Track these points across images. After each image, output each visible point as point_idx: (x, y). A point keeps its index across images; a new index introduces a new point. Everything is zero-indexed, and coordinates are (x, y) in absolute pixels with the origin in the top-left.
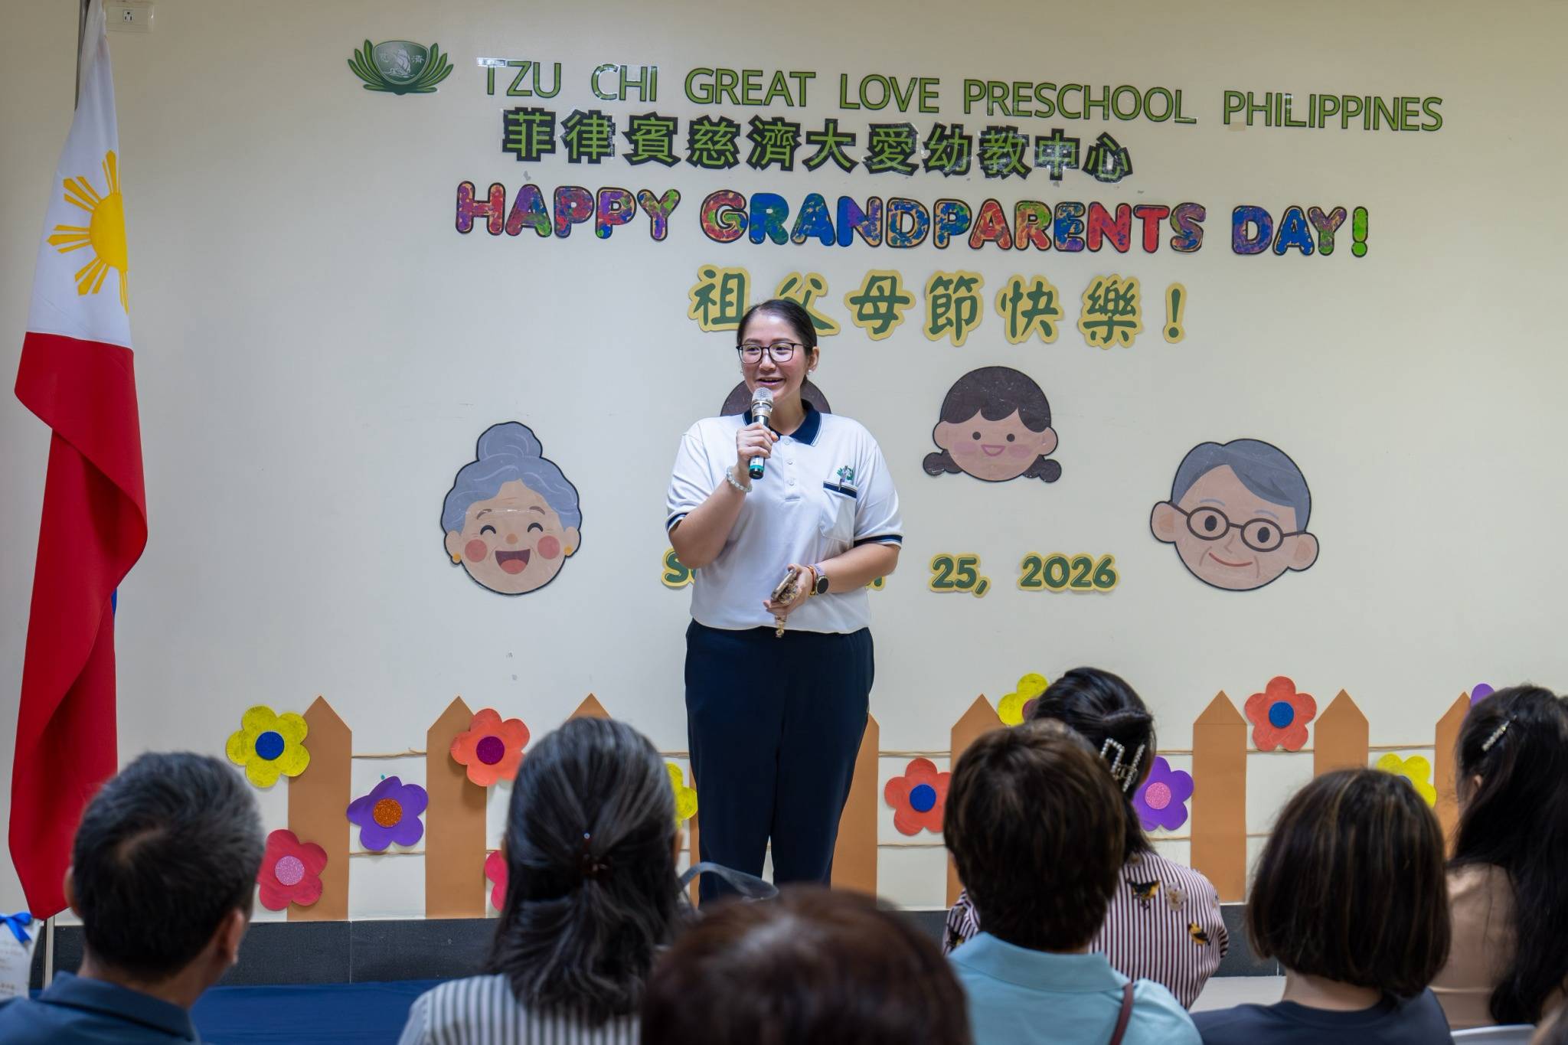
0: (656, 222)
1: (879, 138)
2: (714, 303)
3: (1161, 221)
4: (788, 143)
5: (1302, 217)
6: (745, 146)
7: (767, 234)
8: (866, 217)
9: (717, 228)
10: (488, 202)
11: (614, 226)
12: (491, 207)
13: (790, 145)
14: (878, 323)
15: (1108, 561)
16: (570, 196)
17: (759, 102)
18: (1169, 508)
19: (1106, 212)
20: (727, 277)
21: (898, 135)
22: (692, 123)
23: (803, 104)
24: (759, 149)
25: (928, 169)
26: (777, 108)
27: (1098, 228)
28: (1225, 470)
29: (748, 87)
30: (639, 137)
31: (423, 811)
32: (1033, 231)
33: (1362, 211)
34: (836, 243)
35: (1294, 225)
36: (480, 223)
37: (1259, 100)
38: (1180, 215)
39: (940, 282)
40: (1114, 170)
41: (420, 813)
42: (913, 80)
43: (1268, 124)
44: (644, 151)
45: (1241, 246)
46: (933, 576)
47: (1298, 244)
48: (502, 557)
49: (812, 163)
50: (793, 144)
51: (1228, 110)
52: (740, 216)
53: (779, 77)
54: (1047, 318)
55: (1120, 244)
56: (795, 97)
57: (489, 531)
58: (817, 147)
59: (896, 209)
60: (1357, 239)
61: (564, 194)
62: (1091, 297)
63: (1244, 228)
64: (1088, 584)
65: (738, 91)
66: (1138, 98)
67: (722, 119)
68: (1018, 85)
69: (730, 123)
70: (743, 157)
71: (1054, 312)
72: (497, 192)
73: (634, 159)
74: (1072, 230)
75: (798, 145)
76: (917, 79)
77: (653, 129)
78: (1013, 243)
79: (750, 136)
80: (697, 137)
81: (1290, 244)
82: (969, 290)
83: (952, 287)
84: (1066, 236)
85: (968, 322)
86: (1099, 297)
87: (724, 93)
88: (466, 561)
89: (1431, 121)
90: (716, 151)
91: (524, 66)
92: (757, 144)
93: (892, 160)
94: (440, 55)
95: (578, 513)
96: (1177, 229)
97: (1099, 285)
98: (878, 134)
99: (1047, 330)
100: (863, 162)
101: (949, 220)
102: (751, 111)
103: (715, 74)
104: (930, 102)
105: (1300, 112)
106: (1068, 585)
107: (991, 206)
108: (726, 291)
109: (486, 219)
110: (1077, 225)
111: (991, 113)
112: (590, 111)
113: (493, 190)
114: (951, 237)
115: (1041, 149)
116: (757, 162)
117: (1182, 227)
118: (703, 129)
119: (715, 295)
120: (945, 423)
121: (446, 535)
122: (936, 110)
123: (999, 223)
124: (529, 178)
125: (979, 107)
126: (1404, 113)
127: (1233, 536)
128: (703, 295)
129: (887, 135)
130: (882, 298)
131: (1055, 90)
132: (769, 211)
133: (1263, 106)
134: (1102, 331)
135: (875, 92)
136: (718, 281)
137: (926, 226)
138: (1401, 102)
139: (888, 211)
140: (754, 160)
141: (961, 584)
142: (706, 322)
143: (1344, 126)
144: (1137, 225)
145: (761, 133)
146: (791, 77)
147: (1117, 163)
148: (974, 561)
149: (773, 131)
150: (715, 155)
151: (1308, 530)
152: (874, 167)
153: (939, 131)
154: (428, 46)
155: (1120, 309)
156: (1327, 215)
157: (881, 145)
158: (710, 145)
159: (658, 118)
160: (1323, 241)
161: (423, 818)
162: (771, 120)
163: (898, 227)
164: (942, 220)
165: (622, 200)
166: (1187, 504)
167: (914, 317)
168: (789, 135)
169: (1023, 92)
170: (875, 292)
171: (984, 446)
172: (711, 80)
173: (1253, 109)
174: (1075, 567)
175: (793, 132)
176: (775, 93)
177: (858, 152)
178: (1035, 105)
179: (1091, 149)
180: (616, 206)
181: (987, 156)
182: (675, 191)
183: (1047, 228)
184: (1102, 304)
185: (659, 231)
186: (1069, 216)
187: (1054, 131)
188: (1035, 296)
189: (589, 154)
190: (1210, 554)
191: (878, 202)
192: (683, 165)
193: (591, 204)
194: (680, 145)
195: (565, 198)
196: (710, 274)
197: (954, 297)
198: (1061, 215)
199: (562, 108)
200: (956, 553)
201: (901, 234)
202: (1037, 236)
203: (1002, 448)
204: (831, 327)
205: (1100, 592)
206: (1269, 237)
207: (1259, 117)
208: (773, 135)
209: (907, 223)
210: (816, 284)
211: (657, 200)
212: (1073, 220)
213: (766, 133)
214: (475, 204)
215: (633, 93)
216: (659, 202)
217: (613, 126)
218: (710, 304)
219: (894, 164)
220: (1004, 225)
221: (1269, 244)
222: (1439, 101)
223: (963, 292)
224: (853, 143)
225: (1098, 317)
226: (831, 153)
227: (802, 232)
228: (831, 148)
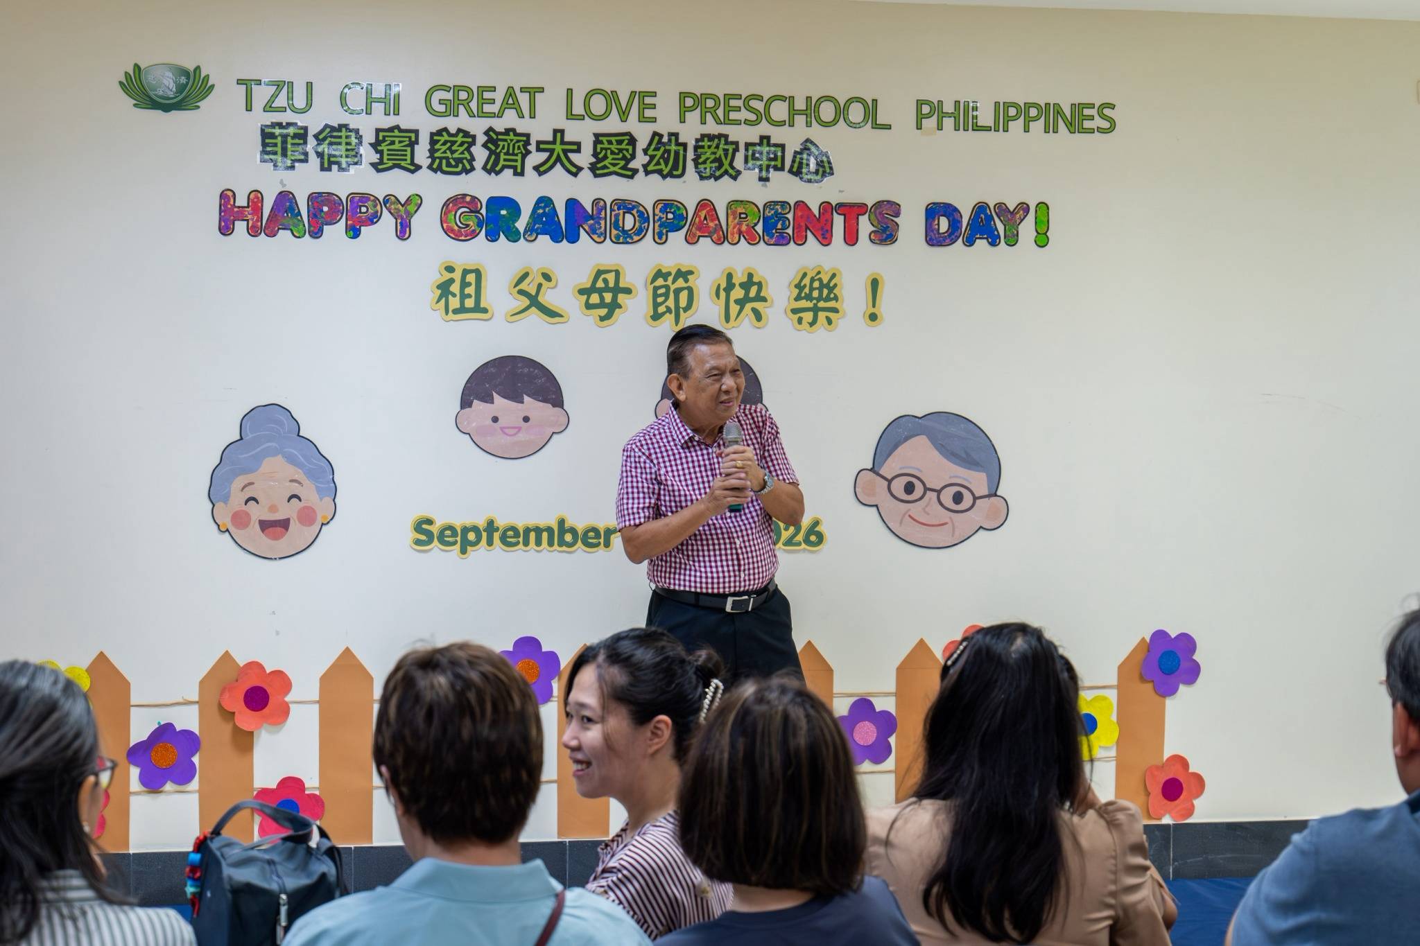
0: (401, 224)
1: (602, 146)
2: (454, 295)
3: (860, 217)
4: (520, 151)
5: (988, 212)
6: (480, 154)
7: (501, 233)
8: (592, 217)
9: (456, 228)
10: (248, 207)
11: (362, 227)
12: (251, 212)
13: (521, 153)
14: (603, 312)
15: (817, 523)
16: (322, 201)
17: (493, 115)
18: (872, 475)
19: (810, 209)
20: (466, 272)
21: (620, 142)
22: (432, 134)
23: (532, 116)
24: (493, 157)
25: (647, 173)
26: (509, 120)
27: (803, 224)
28: (921, 442)
29: (483, 102)
30: (383, 147)
31: (197, 752)
32: (744, 228)
33: (1043, 206)
34: (565, 240)
35: (982, 220)
36: (240, 226)
37: (949, 107)
38: (878, 212)
39: (659, 274)
40: (817, 172)
41: (193, 754)
42: (633, 93)
43: (957, 129)
44: (388, 160)
45: (934, 239)
47: (985, 236)
48: (265, 525)
49: (542, 169)
50: (524, 152)
51: (920, 116)
52: (477, 217)
53: (510, 93)
54: (757, 305)
55: (823, 238)
56: (526, 112)
57: (252, 502)
58: (546, 155)
59: (619, 209)
60: (1039, 231)
61: (317, 200)
62: (797, 286)
63: (936, 222)
64: (799, 544)
65: (474, 105)
66: (838, 107)
67: (459, 130)
68: (729, 97)
69: (466, 134)
70: (478, 164)
71: (764, 300)
72: (256, 199)
73: (380, 167)
74: (779, 226)
75: (529, 152)
76: (636, 92)
77: (397, 140)
78: (725, 238)
79: (485, 146)
80: (437, 147)
81: (978, 236)
82: (686, 281)
83: (670, 279)
84: (774, 231)
85: (686, 309)
86: (805, 286)
87: (461, 107)
88: (232, 529)
89: (1106, 125)
90: (454, 159)
91: (279, 85)
92: (492, 152)
93: (614, 165)
94: (202, 76)
95: (333, 485)
96: (875, 223)
97: (805, 275)
98: (601, 142)
99: (758, 316)
100: (589, 168)
101: (667, 219)
102: (485, 123)
103: (452, 90)
104: (648, 113)
105: (986, 117)
107: (705, 205)
108: (464, 284)
109: (246, 222)
110: (784, 222)
111: (703, 122)
112: (339, 125)
113: (252, 196)
114: (669, 234)
115: (750, 153)
116: (492, 169)
117: (879, 222)
118: (442, 139)
119: (455, 288)
120: (662, 401)
121: (214, 506)
122: (654, 120)
123: (712, 220)
124: (284, 185)
125: (693, 117)
126: (1081, 118)
127: (930, 499)
128: (444, 289)
129: (610, 142)
130: (607, 289)
131: (762, 101)
132: (503, 212)
133: (952, 113)
134: (808, 316)
135: (598, 105)
136: (457, 276)
137: (646, 224)
138: (1078, 108)
139: (612, 210)
140: (489, 167)
142: (447, 312)
143: (1027, 130)
144: (838, 221)
145: (495, 143)
146: (521, 92)
147: (820, 164)
149: (505, 140)
150: (453, 163)
151: (998, 493)
152: (598, 172)
153: (657, 138)
154: (191, 67)
155: (824, 296)
156: (1012, 210)
157: (604, 151)
158: (448, 154)
159: (401, 130)
160: (1008, 233)
161: (196, 759)
162: (504, 131)
163: (621, 225)
164: (660, 218)
165: (369, 204)
166: (888, 469)
168: (521, 144)
169: (733, 103)
170: (600, 284)
172: (449, 96)
173: (942, 115)
175: (524, 141)
176: (508, 106)
177: (584, 158)
178: (744, 115)
179: (796, 152)
180: (364, 209)
181: (700, 161)
182: (417, 195)
183: (756, 224)
184: (808, 292)
185: (403, 231)
186: (776, 214)
187: (762, 138)
188: (746, 286)
189: (338, 163)
190: (910, 516)
191: (602, 203)
192: (425, 173)
193: (341, 208)
194: (422, 154)
195: (317, 202)
196: (450, 269)
197: (673, 287)
198: (769, 212)
199: (314, 122)
201: (624, 231)
202: (748, 232)
204: (561, 316)
205: (809, 551)
206: (959, 230)
207: (948, 123)
208: (506, 144)
209: (629, 222)
210: (547, 277)
211: (400, 203)
212: (780, 217)
213: (499, 143)
214: (236, 210)
215: (378, 108)
216: (403, 206)
217: (360, 138)
218: (450, 296)
219: (616, 169)
220: (717, 222)
221: (960, 236)
222: (1112, 107)
223: (681, 283)
224: (578, 151)
225: (804, 304)
226: (558, 159)
227: (533, 230)
228: (558, 155)
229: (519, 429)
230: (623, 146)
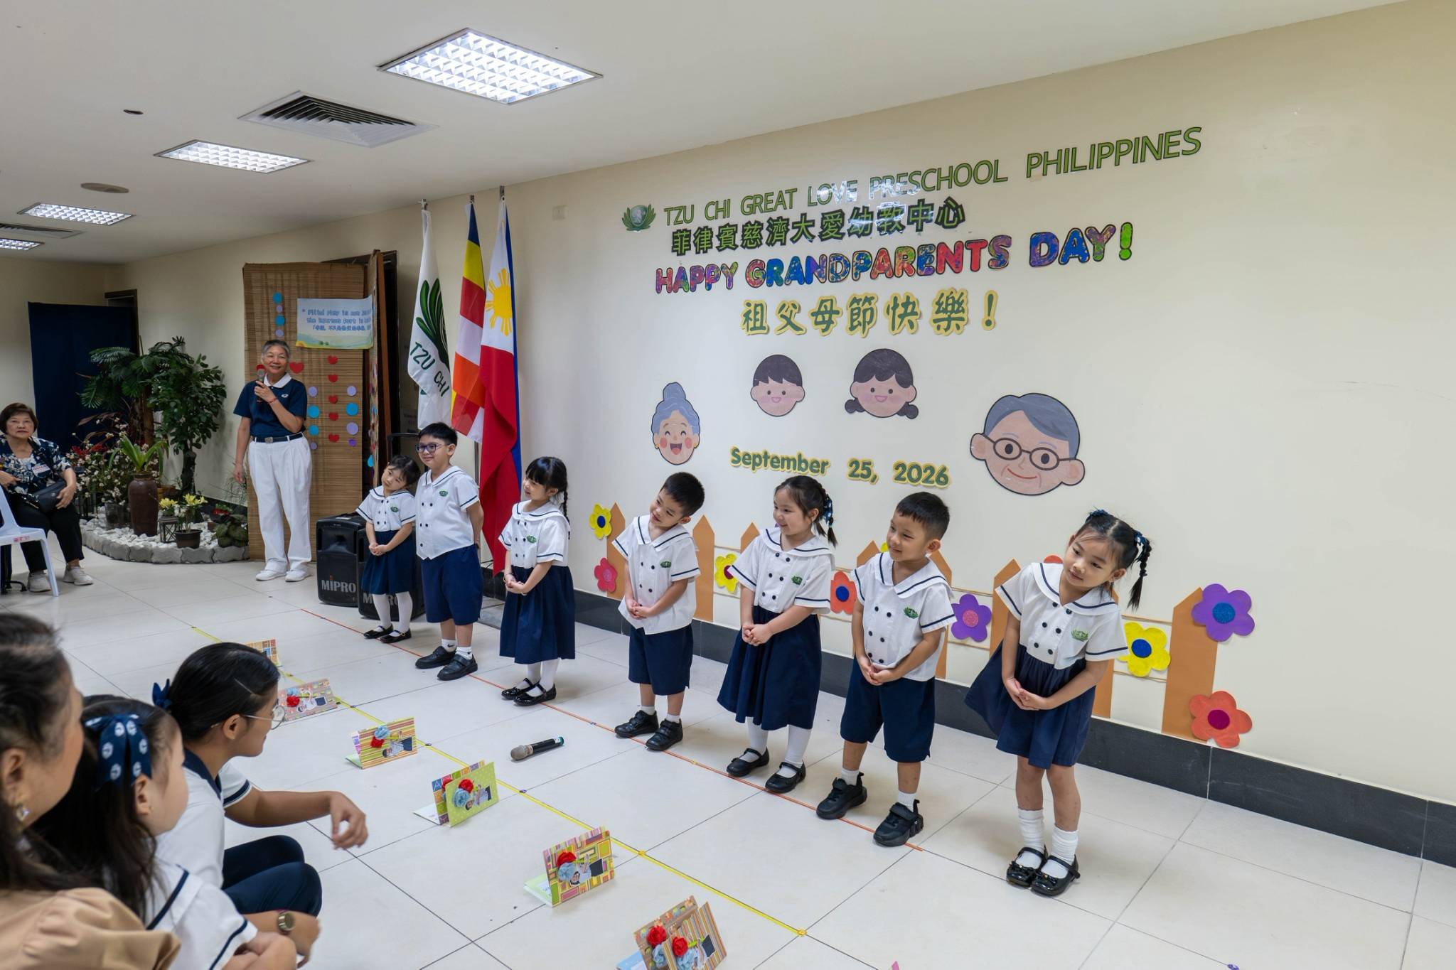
0: (728, 280)
1: (826, 220)
3: (982, 250)
5: (1081, 236)
6: (765, 234)
7: (774, 281)
8: (819, 267)
9: (753, 280)
10: (667, 277)
11: (712, 284)
12: (668, 280)
13: (785, 231)
14: (824, 326)
15: (944, 469)
16: (696, 271)
17: (771, 210)
18: (983, 438)
19: (948, 248)
20: (756, 306)
21: (835, 217)
23: (791, 207)
24: (771, 235)
25: (850, 234)
26: (781, 212)
27: (943, 259)
28: (1020, 414)
29: (767, 202)
30: (722, 237)
32: (905, 265)
33: (1128, 226)
34: (805, 282)
35: (1075, 243)
36: (664, 288)
38: (993, 244)
39: (855, 300)
40: (954, 220)
43: (1058, 172)
44: (724, 243)
45: (1036, 261)
46: (849, 470)
47: (1077, 255)
48: (673, 446)
49: (794, 240)
51: (1030, 167)
52: (762, 272)
53: (781, 193)
54: (912, 318)
55: (956, 268)
56: (788, 205)
57: (668, 434)
58: (797, 230)
59: (834, 260)
60: (1124, 247)
61: (695, 269)
62: (939, 303)
63: (1038, 248)
64: (932, 482)
65: (763, 206)
66: (971, 170)
67: (756, 222)
68: (900, 175)
69: (759, 223)
70: (764, 241)
71: (916, 314)
72: (670, 270)
73: (720, 248)
74: (928, 262)
75: (788, 230)
76: (845, 182)
77: (727, 232)
78: (894, 273)
79: (767, 229)
80: (746, 233)
81: (1071, 256)
82: (870, 304)
83: (861, 303)
84: (924, 266)
85: (869, 323)
86: (943, 303)
87: (757, 208)
88: (660, 447)
89: (1191, 147)
90: (754, 239)
91: (681, 209)
92: (771, 232)
93: (832, 232)
94: (651, 209)
95: (699, 427)
96: (993, 254)
97: (942, 295)
98: (825, 218)
99: (912, 325)
100: (819, 236)
101: (860, 264)
102: (768, 215)
103: (753, 198)
104: (852, 194)
106: (920, 482)
107: (883, 252)
108: (756, 313)
109: (666, 286)
110: (931, 258)
111: (884, 195)
112: (705, 226)
113: (668, 271)
114: (862, 274)
115: (911, 212)
116: (770, 243)
117: (996, 252)
118: (748, 228)
119: (752, 315)
120: (856, 382)
121: (653, 435)
122: (855, 199)
124: (681, 264)
125: (879, 193)
126: (1168, 144)
127: (1024, 458)
128: (747, 316)
129: (830, 218)
130: (826, 312)
131: (920, 174)
132: (775, 268)
133: (1055, 160)
135: (825, 194)
136: (752, 308)
137: (848, 268)
138: (1165, 138)
139: (830, 261)
141: (863, 476)
142: (748, 330)
143: (1117, 164)
144: (967, 254)
145: (772, 226)
146: (786, 193)
147: (956, 215)
148: (869, 464)
149: (777, 224)
150: (752, 242)
151: (1077, 458)
152: (823, 237)
153: (856, 211)
155: (955, 309)
156: (1100, 231)
157: (827, 224)
158: (751, 237)
159: (730, 226)
160: (1096, 251)
162: (777, 218)
163: (835, 271)
164: (857, 264)
165: (715, 270)
166: (994, 435)
167: (842, 321)
168: (784, 225)
169: (902, 179)
170: (823, 309)
171: (876, 396)
172: (752, 202)
173: (1048, 163)
174: (925, 471)
175: (786, 223)
176: (779, 203)
177: (816, 230)
178: (909, 186)
179: (940, 208)
180: (713, 273)
181: (881, 222)
182: (736, 262)
183: (913, 262)
184: (944, 307)
185: (730, 285)
186: (925, 253)
187: (919, 201)
188: (905, 305)
189: (703, 249)
190: (1009, 470)
191: (825, 257)
192: (740, 248)
193: (704, 273)
194: (739, 238)
195: (694, 271)
196: (749, 305)
197: (862, 309)
198: (921, 253)
199: (693, 227)
200: (861, 458)
201: (837, 274)
202: (908, 267)
203: (886, 397)
204: (803, 330)
206: (1057, 252)
207: (1052, 169)
208: (777, 226)
209: (839, 268)
210: (794, 306)
211: (729, 268)
212: (928, 255)
213: (774, 226)
214: (662, 279)
216: (729, 270)
217: (712, 233)
218: (750, 321)
219: (833, 234)
220: (889, 263)
221: (1056, 258)
223: (867, 305)
224: (813, 225)
225: (942, 315)
226: (803, 232)
227: (790, 278)
228: (803, 230)
229: (780, 398)
230: (837, 219)
